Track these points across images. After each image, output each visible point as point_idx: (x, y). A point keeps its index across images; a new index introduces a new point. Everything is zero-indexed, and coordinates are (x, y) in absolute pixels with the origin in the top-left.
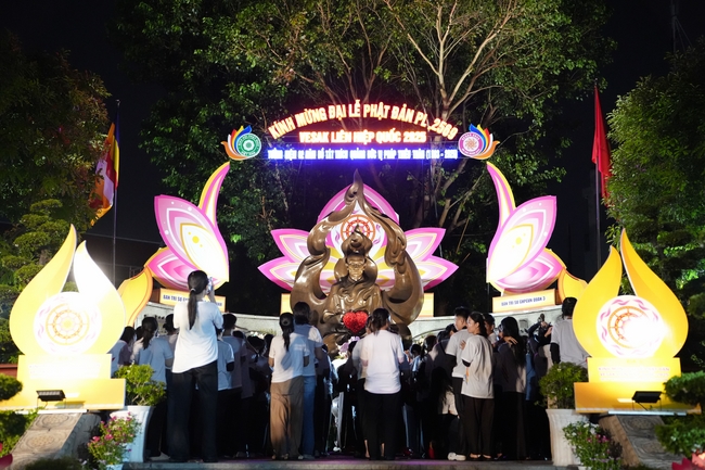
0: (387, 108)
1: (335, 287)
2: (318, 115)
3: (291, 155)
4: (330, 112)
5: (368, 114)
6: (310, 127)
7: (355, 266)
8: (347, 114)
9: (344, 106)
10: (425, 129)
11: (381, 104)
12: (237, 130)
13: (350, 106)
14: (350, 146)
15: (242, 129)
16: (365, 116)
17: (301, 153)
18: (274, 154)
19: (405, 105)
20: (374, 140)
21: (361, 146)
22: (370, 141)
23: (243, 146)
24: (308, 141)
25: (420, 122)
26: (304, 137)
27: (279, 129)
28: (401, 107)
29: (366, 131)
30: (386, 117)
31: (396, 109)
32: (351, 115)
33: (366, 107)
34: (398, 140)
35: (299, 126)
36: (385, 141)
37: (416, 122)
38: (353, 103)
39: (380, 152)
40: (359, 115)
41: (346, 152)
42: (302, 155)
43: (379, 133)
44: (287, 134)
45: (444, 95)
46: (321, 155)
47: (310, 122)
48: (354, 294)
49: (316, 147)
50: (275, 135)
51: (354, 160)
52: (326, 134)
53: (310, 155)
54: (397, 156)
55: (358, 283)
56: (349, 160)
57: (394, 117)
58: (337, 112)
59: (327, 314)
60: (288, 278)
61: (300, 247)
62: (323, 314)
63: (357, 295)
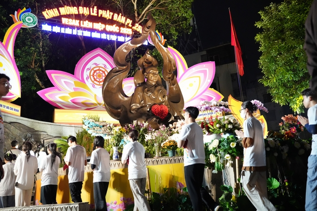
0: (112, 14)
1: (140, 89)
2: (73, 10)
3: (56, 29)
4: (80, 10)
5: (101, 15)
6: (68, 16)
7: (154, 74)
8: (90, 12)
9: (88, 8)
10: (131, 28)
11: (108, 11)
12: (22, 10)
13: (91, 9)
14: (92, 30)
15: (25, 9)
16: (100, 16)
17: (63, 29)
18: (46, 27)
19: (120, 14)
20: (105, 29)
21: (98, 31)
22: (103, 29)
23: (25, 19)
24: (67, 23)
25: (128, 24)
26: (65, 21)
27: (49, 14)
28: (118, 15)
29: (100, 23)
30: (111, 18)
31: (116, 15)
32: (92, 14)
33: (100, 11)
34: (118, 31)
35: (62, 14)
36: (111, 30)
37: (126, 24)
38: (93, 8)
39: (108, 35)
40: (96, 15)
41: (90, 33)
42: (63, 30)
43: (107, 26)
44: (54, 18)
45: (136, 15)
46: (75, 32)
47: (68, 13)
48: (156, 93)
49: (72, 27)
50: (47, 17)
51: (94, 38)
52: (78, 21)
53: (68, 31)
54: (117, 39)
55: (156, 86)
56: (91, 37)
57: (115, 19)
58: (84, 11)
59: (134, 107)
60: (57, 100)
61: (64, 82)
62: (131, 108)
63: (158, 93)
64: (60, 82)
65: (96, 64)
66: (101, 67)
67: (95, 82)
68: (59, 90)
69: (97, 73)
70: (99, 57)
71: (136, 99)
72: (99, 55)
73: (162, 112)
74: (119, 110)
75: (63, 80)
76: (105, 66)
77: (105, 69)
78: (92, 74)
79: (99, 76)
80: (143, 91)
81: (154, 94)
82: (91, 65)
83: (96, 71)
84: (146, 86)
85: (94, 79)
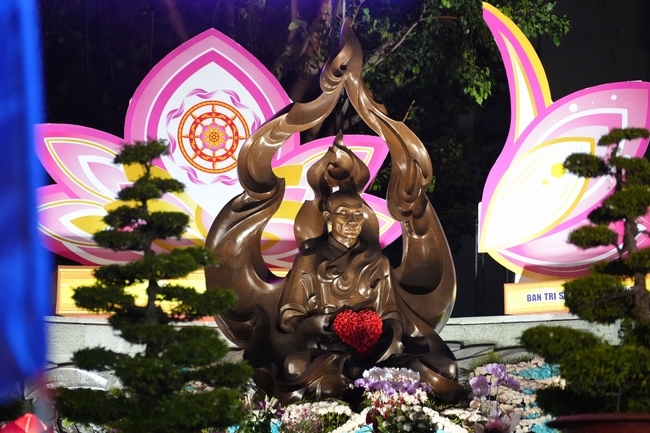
48: (351, 275)
60: (65, 232)
61: (90, 164)
62: (280, 315)
63: (357, 276)
64: (76, 167)
65: (200, 93)
66: (221, 104)
67: (198, 160)
68: (73, 195)
69: (205, 128)
70: (213, 65)
71: (295, 290)
72: (212, 57)
73: (362, 333)
74: (248, 322)
75: (84, 160)
76: (235, 98)
77: (233, 110)
78: (186, 131)
79: (214, 137)
80: (315, 269)
81: (345, 278)
82: (182, 98)
83: (201, 118)
84: (326, 253)
85: (196, 149)
